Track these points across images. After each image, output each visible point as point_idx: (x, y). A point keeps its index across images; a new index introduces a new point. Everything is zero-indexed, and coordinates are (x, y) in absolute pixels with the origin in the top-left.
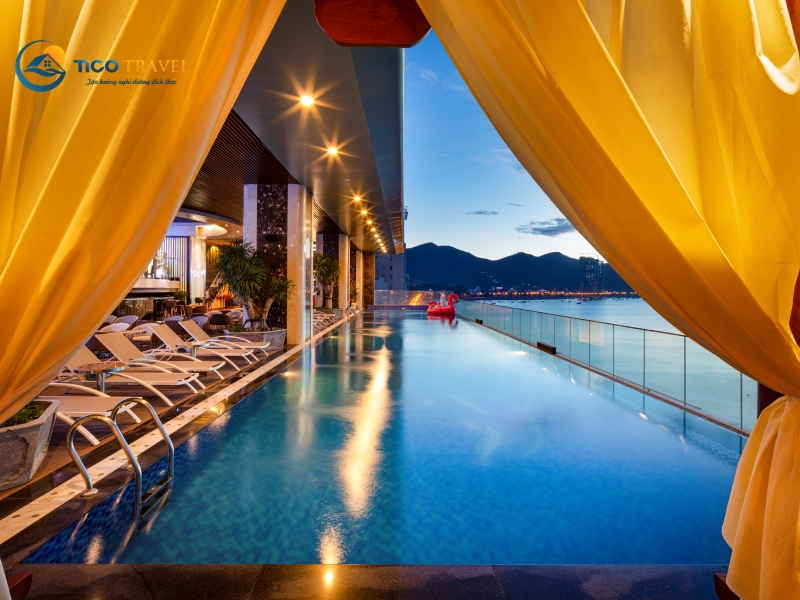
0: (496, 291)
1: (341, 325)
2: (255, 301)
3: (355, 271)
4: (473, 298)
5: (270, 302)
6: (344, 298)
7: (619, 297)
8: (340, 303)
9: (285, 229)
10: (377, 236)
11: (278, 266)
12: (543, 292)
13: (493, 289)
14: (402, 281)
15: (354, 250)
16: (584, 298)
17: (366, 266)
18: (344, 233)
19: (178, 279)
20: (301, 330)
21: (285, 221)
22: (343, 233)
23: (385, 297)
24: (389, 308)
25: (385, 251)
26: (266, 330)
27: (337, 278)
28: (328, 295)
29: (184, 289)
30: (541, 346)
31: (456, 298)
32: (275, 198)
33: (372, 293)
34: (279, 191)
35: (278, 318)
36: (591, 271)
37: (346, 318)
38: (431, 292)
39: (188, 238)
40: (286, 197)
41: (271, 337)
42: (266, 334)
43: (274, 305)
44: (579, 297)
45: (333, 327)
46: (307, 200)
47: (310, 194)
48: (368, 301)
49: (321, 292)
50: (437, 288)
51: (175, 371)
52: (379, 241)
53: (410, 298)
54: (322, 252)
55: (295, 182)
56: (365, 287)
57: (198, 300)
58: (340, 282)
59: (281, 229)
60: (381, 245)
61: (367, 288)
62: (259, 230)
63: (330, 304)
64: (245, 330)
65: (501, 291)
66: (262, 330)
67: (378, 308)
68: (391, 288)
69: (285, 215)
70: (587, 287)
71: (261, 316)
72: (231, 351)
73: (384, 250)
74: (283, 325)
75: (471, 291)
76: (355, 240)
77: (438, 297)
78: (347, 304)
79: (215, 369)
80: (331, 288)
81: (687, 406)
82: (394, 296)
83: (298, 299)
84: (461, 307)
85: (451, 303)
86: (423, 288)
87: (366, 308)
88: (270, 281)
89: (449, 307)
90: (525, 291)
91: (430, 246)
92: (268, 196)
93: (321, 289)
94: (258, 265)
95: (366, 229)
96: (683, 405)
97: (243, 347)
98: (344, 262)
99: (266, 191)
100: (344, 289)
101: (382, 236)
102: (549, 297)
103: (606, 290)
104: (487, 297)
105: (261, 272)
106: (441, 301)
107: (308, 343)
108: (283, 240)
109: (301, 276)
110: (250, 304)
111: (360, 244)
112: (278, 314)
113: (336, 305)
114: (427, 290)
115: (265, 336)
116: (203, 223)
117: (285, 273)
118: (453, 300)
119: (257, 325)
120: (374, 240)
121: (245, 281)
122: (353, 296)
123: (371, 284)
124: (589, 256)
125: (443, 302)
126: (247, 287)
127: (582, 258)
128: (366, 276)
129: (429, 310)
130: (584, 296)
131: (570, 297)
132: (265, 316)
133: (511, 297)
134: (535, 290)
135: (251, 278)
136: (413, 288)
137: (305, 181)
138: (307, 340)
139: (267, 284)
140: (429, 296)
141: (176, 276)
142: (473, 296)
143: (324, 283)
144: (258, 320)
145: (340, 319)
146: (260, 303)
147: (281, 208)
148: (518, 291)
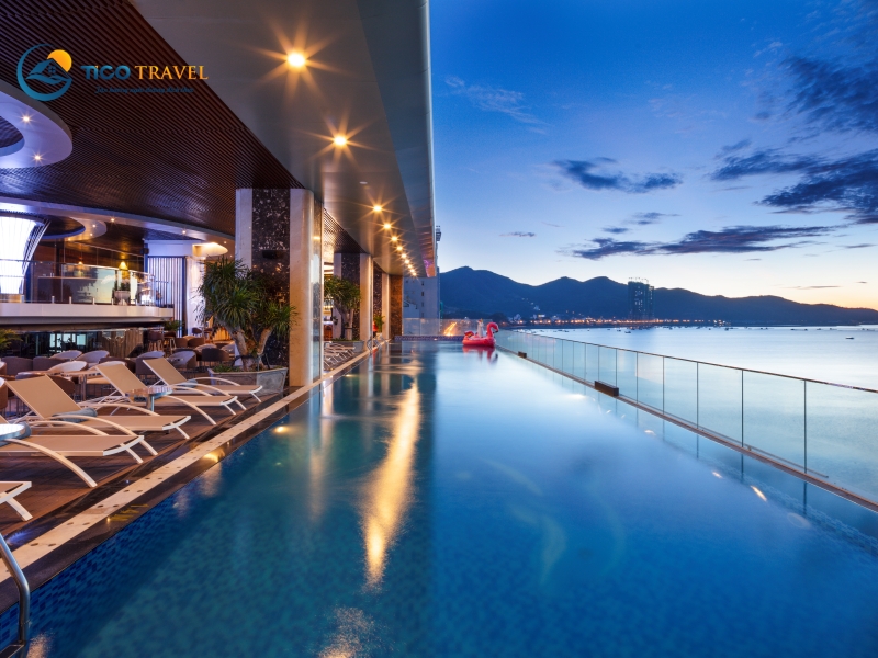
0: (537, 319)
1: (363, 359)
2: (248, 333)
3: (380, 297)
4: (512, 327)
5: (266, 334)
6: (366, 328)
7: (670, 325)
8: (361, 334)
9: (287, 244)
10: (404, 256)
11: (279, 290)
12: (589, 320)
13: (535, 316)
14: (435, 308)
15: (378, 273)
16: (634, 327)
17: (393, 291)
18: (367, 253)
19: (172, 306)
20: (307, 369)
21: (287, 234)
22: (364, 252)
23: (415, 327)
24: (419, 338)
25: (415, 274)
26: (261, 368)
27: (358, 305)
28: (348, 324)
29: (179, 317)
30: (600, 386)
31: (495, 327)
32: (275, 205)
33: (400, 323)
34: (280, 197)
35: (278, 352)
36: (640, 297)
37: (368, 352)
38: (467, 321)
39: (184, 258)
40: (288, 205)
41: (266, 378)
42: (260, 375)
43: (272, 337)
44: (628, 326)
45: (351, 362)
46: (315, 210)
47: (319, 202)
48: (395, 330)
49: (340, 322)
50: (474, 316)
51: (114, 432)
52: (407, 262)
53: (443, 328)
54: (340, 275)
55: (299, 186)
56: (392, 315)
57: (195, 331)
58: (361, 309)
59: (281, 244)
60: (410, 266)
61: (396, 316)
62: (255, 245)
63: (349, 335)
64: (235, 369)
65: (543, 319)
66: (256, 369)
67: (407, 338)
68: (422, 316)
69: (286, 227)
70: (636, 314)
71: (255, 351)
72: (209, 399)
73: (413, 272)
74: (285, 362)
75: (510, 319)
76: (380, 261)
77: (475, 326)
78: (369, 334)
79: (176, 426)
80: (350, 316)
81: (808, 474)
82: (424, 325)
83: (304, 330)
84: (500, 337)
85: (490, 333)
86: (459, 316)
87: (392, 338)
88: (265, 308)
89: (487, 338)
90: (569, 319)
91: (466, 269)
92: (266, 203)
93: (339, 317)
94: (250, 288)
95: (392, 247)
96: (802, 471)
97: (227, 393)
98: (365, 287)
99: (263, 196)
100: (366, 317)
101: (410, 256)
102: (595, 326)
103: (656, 317)
104: (529, 325)
105: (254, 298)
106: (479, 331)
107: (317, 383)
108: (284, 257)
109: (307, 302)
110: (241, 336)
111: (386, 266)
112: (279, 349)
113: (356, 336)
114: (463, 318)
115: (258, 377)
116: (202, 241)
117: (287, 298)
118: (492, 329)
119: (250, 362)
120: (401, 261)
121: (233, 307)
122: (378, 325)
123: (399, 312)
124: (639, 281)
125: (481, 333)
126: (236, 315)
127: (630, 283)
128: (393, 302)
129: (464, 341)
130: (633, 325)
131: (618, 325)
132: (260, 352)
133: (553, 326)
134: (580, 318)
135: (241, 304)
136: (447, 317)
137: (312, 184)
138: (314, 380)
139: (263, 312)
140: (465, 325)
141: (169, 302)
142: (513, 324)
143: (342, 311)
144: (252, 356)
145: (361, 353)
146: (253, 335)
147: (282, 218)
148: (562, 319)
